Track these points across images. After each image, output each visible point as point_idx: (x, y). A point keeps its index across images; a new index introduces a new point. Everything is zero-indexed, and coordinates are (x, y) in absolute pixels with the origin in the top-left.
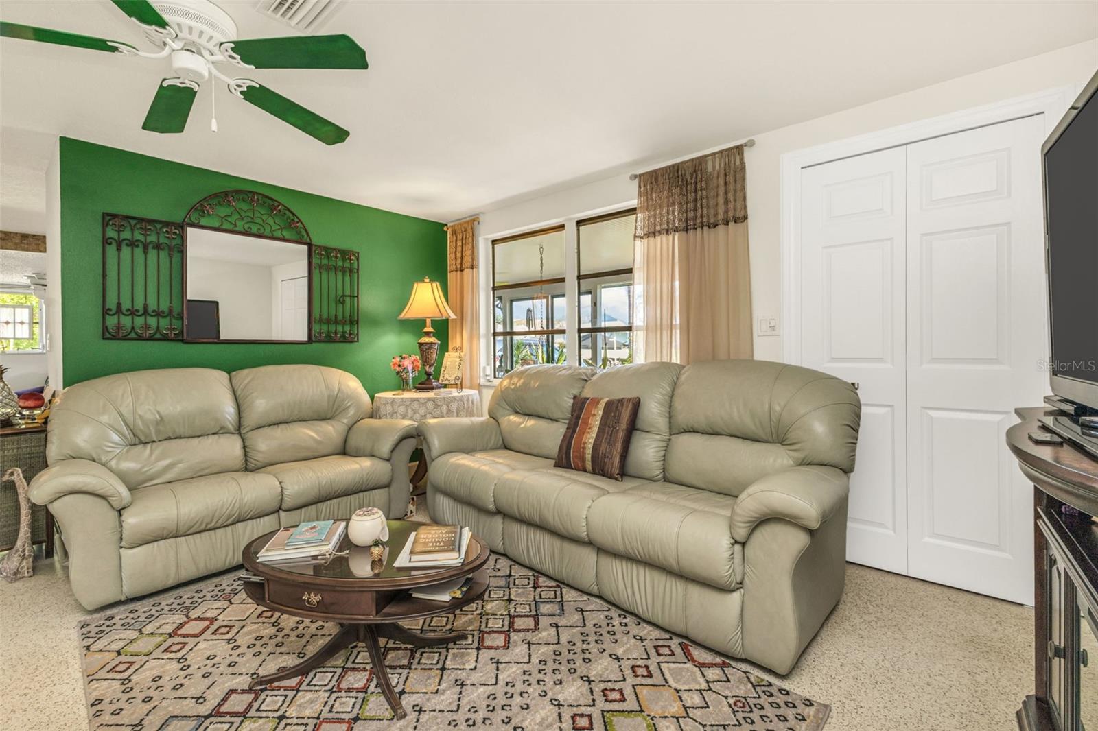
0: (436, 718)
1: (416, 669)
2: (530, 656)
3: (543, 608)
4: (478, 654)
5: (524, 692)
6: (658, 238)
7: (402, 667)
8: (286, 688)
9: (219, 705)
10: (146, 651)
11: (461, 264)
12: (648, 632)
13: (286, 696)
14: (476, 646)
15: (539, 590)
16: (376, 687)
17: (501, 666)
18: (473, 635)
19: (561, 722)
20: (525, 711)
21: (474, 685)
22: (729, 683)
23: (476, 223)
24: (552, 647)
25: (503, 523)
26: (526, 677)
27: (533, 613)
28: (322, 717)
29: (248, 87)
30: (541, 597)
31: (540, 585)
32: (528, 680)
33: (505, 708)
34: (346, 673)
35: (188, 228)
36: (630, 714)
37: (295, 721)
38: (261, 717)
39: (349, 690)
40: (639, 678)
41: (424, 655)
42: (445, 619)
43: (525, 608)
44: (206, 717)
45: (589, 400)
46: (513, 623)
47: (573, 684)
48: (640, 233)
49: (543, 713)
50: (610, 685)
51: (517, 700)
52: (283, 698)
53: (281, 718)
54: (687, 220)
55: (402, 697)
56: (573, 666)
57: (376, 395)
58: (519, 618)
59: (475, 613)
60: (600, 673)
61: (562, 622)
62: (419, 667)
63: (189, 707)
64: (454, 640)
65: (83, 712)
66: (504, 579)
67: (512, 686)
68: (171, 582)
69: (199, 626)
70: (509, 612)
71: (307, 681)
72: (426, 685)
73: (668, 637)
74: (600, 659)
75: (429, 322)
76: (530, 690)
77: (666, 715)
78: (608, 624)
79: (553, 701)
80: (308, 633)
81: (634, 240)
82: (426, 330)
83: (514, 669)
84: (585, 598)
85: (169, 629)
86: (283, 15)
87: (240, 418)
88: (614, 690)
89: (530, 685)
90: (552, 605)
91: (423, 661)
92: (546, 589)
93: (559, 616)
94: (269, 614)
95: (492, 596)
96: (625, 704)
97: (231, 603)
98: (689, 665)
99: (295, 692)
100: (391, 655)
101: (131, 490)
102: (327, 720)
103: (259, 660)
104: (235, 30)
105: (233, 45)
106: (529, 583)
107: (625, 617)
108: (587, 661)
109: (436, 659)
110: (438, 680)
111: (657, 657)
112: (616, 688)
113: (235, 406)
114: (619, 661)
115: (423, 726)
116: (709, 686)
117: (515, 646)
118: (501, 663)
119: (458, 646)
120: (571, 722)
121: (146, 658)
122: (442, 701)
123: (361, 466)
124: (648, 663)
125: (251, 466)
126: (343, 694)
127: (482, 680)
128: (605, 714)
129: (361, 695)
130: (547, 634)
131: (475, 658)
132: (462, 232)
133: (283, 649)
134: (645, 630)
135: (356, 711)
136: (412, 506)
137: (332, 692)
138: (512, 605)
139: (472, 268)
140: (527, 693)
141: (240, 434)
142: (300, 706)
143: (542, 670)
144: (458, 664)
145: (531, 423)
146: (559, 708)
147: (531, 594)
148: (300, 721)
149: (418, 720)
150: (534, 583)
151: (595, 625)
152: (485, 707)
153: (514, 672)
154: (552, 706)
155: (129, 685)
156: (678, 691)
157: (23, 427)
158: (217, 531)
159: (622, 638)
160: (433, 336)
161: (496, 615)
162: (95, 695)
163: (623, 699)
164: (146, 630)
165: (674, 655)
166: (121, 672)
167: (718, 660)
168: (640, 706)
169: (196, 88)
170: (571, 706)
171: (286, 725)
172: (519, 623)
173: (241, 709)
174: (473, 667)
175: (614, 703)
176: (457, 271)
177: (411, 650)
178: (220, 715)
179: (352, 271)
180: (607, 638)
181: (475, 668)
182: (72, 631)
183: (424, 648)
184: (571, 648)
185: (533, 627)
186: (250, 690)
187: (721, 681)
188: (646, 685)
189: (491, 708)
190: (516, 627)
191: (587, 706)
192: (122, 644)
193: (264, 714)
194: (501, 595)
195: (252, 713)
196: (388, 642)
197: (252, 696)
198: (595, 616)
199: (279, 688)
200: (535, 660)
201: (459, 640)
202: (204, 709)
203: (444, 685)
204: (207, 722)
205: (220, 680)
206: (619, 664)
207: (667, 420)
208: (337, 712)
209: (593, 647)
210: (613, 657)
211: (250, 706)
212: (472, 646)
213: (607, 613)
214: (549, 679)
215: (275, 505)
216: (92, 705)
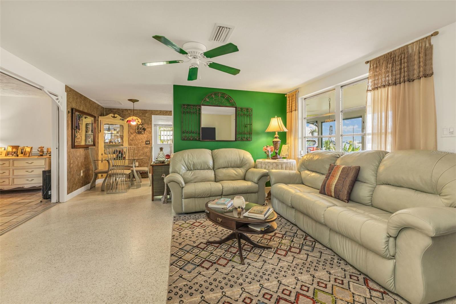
0: (253, 268)
1: (252, 253)
2: (293, 261)
3: (305, 247)
4: (274, 255)
5: (286, 272)
6: (380, 90)
7: (248, 251)
8: (215, 246)
9: (198, 245)
10: (186, 227)
11: (291, 109)
12: (350, 269)
13: (214, 248)
14: (274, 252)
15: (306, 241)
16: (238, 254)
17: (280, 261)
18: (274, 249)
19: (296, 285)
20: (284, 277)
21: (269, 263)
22: (383, 300)
23: (297, 92)
24: (303, 261)
25: (295, 212)
26: (289, 267)
27: (300, 248)
28: (222, 257)
29: (210, 64)
30: (305, 243)
31: (307, 239)
32: (289, 268)
33: (277, 274)
34: (231, 247)
35: (202, 106)
36: (326, 293)
37: (215, 255)
38: (207, 251)
39: (231, 252)
40: (337, 283)
41: (256, 249)
42: (267, 241)
43: (298, 245)
44: (195, 247)
45: (336, 166)
46: (291, 249)
47: (306, 276)
48: (370, 88)
49: (291, 280)
50: (322, 281)
51: (283, 273)
52: (213, 248)
53: (212, 253)
54: (396, 79)
55: (245, 259)
56: (309, 270)
57: (257, 160)
58: (294, 248)
59: (278, 242)
60: (320, 276)
61: (311, 254)
62: (253, 252)
63: (191, 243)
64: (267, 248)
65: (171, 237)
66: (293, 233)
67: (282, 268)
68: (193, 211)
69: (198, 224)
70: (291, 245)
71: (220, 246)
72: (253, 258)
73: (359, 273)
74: (322, 271)
75: (277, 133)
76: (289, 272)
77: (343, 299)
78: (331, 261)
79: (296, 278)
80: (224, 233)
81: (367, 92)
82: (275, 136)
83: (285, 263)
84: (325, 249)
85: (191, 223)
86: (217, 40)
87: (214, 165)
88: (323, 283)
89: (289, 270)
90: (309, 247)
91: (255, 251)
92: (309, 241)
93: (310, 252)
94: (215, 225)
95: (286, 238)
96: (326, 289)
97: (207, 220)
98: (365, 287)
99: (216, 248)
100: (246, 246)
101: (185, 183)
102: (222, 258)
103: (210, 237)
104: (206, 48)
105: (204, 54)
106: (302, 237)
107: (341, 260)
108: (316, 270)
109: (259, 252)
110: (258, 258)
111: (349, 279)
112: (324, 283)
113: (213, 161)
114: (330, 275)
115: (249, 269)
116: (371, 297)
117: (288, 256)
118: (281, 260)
119: (268, 250)
120: (300, 287)
121: (185, 229)
122: (257, 264)
123: (248, 184)
124: (344, 279)
125: (216, 180)
126: (229, 253)
127: (273, 263)
128: (315, 289)
129: (234, 255)
130: (303, 256)
131: (272, 256)
132: (292, 97)
133: (216, 236)
134: (348, 268)
135: (231, 258)
136: (266, 202)
137: (226, 251)
138: (293, 243)
139: (296, 111)
140: (287, 272)
141: (214, 170)
142: (217, 252)
143: (296, 267)
144: (266, 256)
145: (313, 174)
146: (297, 281)
147: (302, 241)
148: (216, 256)
149: (248, 267)
150: (305, 238)
151: (325, 259)
152: (270, 271)
153: (285, 264)
154: (295, 279)
155: (181, 234)
156: (353, 294)
157: (166, 163)
158: (205, 198)
159: (336, 267)
160: (279, 138)
161: (285, 245)
162: (173, 234)
163: (326, 287)
164: (187, 222)
165: (359, 281)
166: (180, 230)
167: (382, 290)
168: (332, 292)
169: (198, 67)
170: (303, 282)
171: (212, 255)
172: (293, 250)
173: (203, 248)
174: (271, 258)
175: (321, 287)
176: (289, 112)
177: (252, 247)
178: (198, 247)
179: (250, 116)
180: (328, 265)
181: (271, 259)
182: (172, 218)
183: (257, 247)
184: (311, 264)
185: (298, 252)
186: (206, 244)
187: (379, 298)
188: (339, 287)
189: (272, 272)
190: (291, 250)
191: (309, 284)
192: (181, 224)
193: (208, 251)
194: (290, 239)
195: (205, 249)
196: (246, 242)
197: (206, 245)
198: (327, 256)
199: (213, 246)
200: (294, 263)
201: (269, 249)
202: (195, 245)
203: (259, 260)
204: (195, 248)
205: (200, 239)
206: (330, 276)
207: (375, 178)
208: (226, 257)
209: (321, 267)
210: (328, 272)
211: (205, 248)
212: (273, 252)
213: (332, 257)
214: (297, 271)
215: (221, 194)
216: (173, 236)
